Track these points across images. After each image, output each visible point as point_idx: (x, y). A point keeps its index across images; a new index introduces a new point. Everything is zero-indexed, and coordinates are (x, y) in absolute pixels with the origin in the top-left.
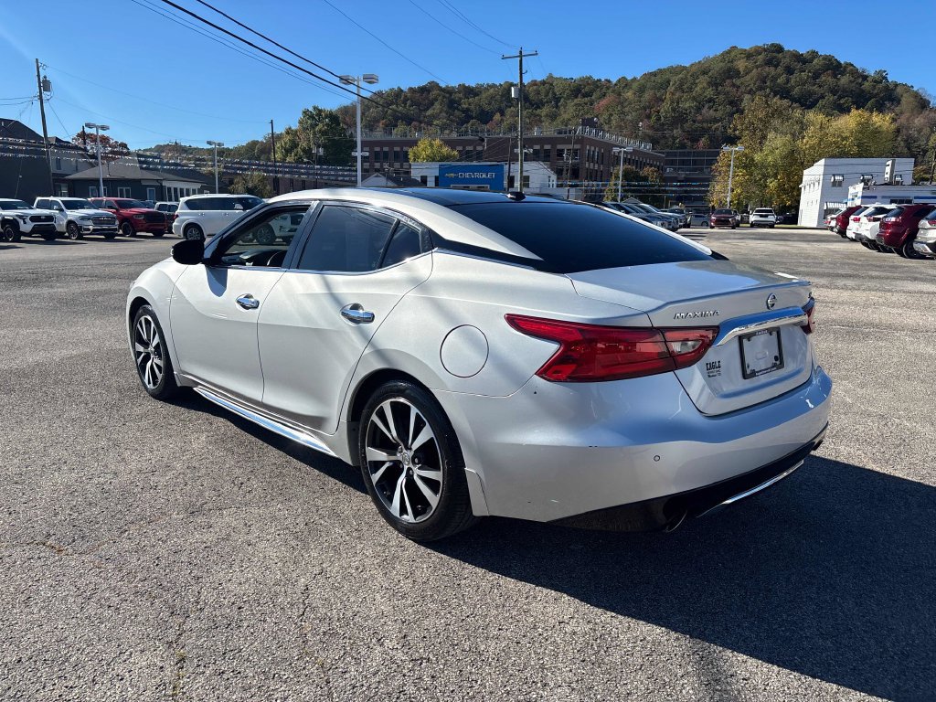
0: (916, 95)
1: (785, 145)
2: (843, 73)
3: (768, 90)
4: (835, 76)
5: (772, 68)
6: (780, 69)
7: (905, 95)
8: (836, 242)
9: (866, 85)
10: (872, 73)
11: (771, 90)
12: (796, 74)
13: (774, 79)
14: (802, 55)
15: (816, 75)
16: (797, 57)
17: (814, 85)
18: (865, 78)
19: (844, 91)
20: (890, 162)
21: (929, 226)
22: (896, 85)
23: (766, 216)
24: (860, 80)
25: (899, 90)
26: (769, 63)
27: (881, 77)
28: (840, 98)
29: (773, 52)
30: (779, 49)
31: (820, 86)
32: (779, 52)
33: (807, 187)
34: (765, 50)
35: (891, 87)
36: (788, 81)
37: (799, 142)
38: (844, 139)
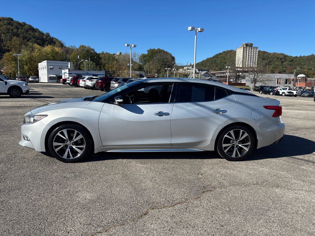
0: (60, 42)
1: (28, 54)
2: (36, 31)
3: (11, 34)
4: (33, 32)
5: (11, 26)
6: (13, 27)
7: (57, 42)
8: (69, 87)
9: (44, 37)
10: (45, 33)
11: (12, 34)
12: (20, 29)
13: (12, 30)
14: (21, 23)
15: (27, 31)
16: (19, 24)
17: (27, 34)
18: (43, 34)
19: (37, 37)
20: (69, 63)
21: (115, 83)
22: (53, 38)
23: (35, 79)
24: (42, 35)
25: (54, 39)
26: (9, 24)
27: (48, 35)
28: (36, 40)
29: (10, 20)
30: (12, 20)
31: (29, 35)
32: (12, 21)
33: (41, 69)
34: (7, 19)
35: (52, 38)
36: (18, 31)
37: (33, 54)
38: (47, 54)
